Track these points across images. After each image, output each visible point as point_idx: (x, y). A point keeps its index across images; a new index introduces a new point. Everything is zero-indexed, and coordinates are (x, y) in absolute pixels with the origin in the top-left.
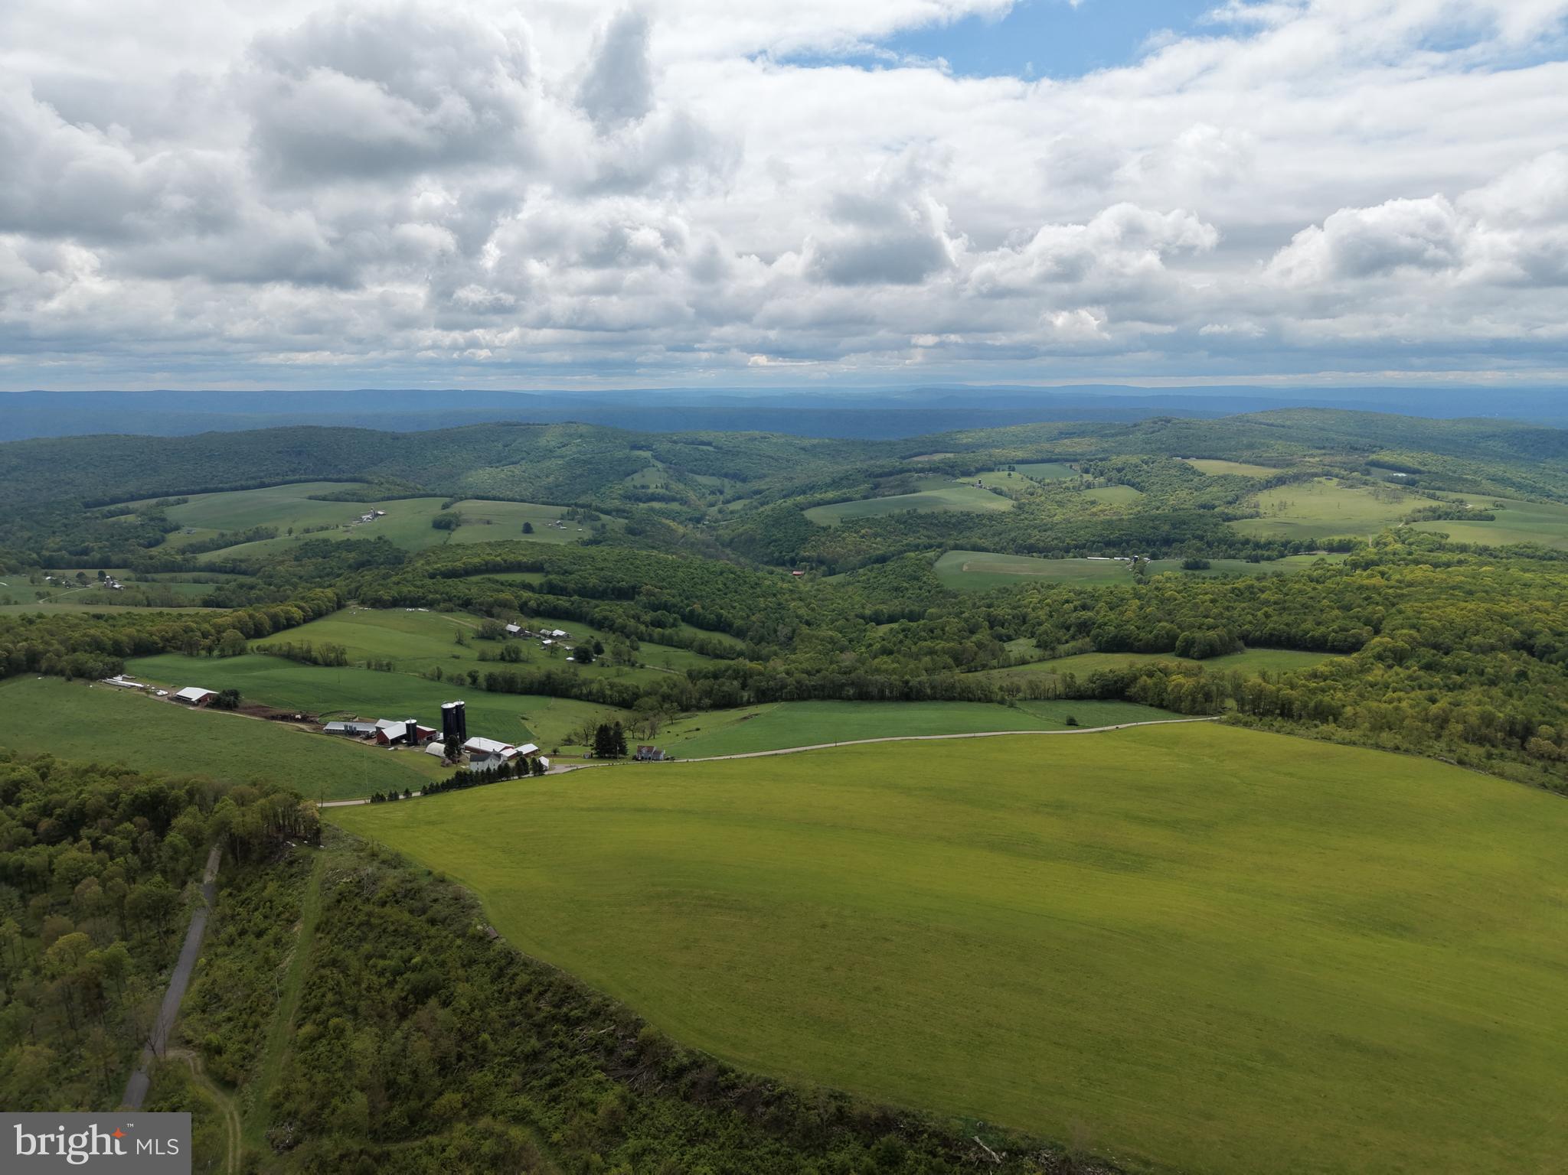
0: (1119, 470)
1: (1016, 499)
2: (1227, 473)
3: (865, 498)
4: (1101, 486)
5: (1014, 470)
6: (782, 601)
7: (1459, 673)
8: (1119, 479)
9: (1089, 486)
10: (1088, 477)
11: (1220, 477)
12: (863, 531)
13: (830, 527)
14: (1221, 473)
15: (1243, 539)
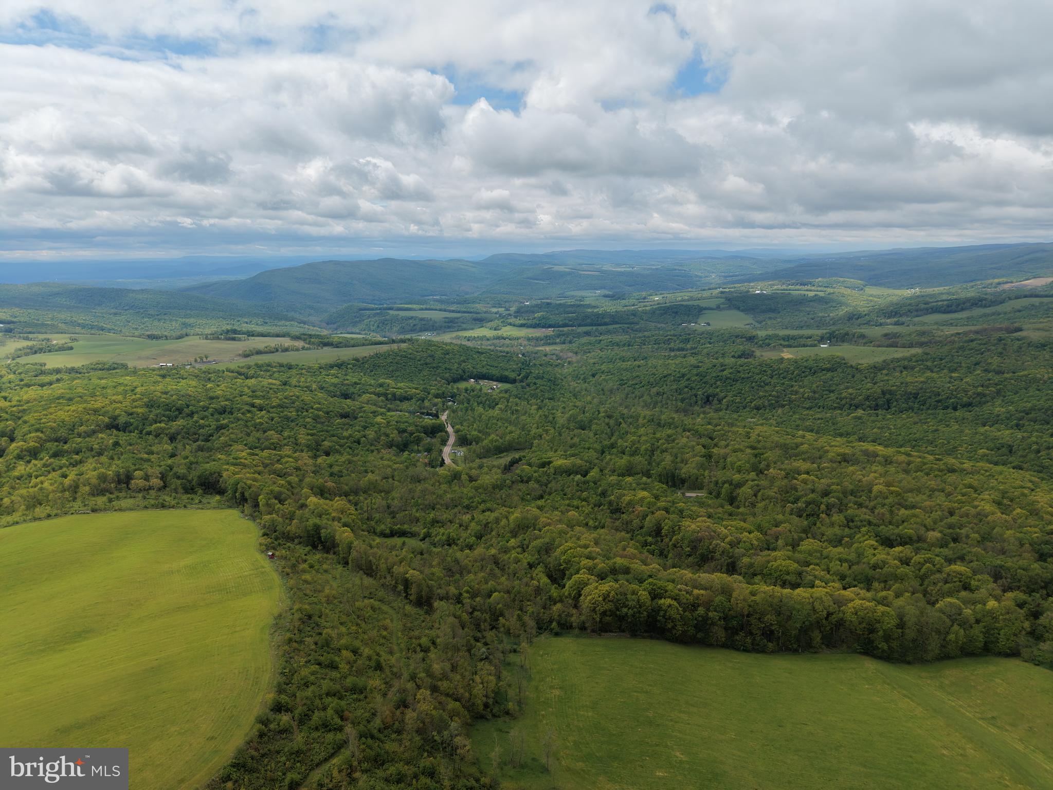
7: (77, 454)
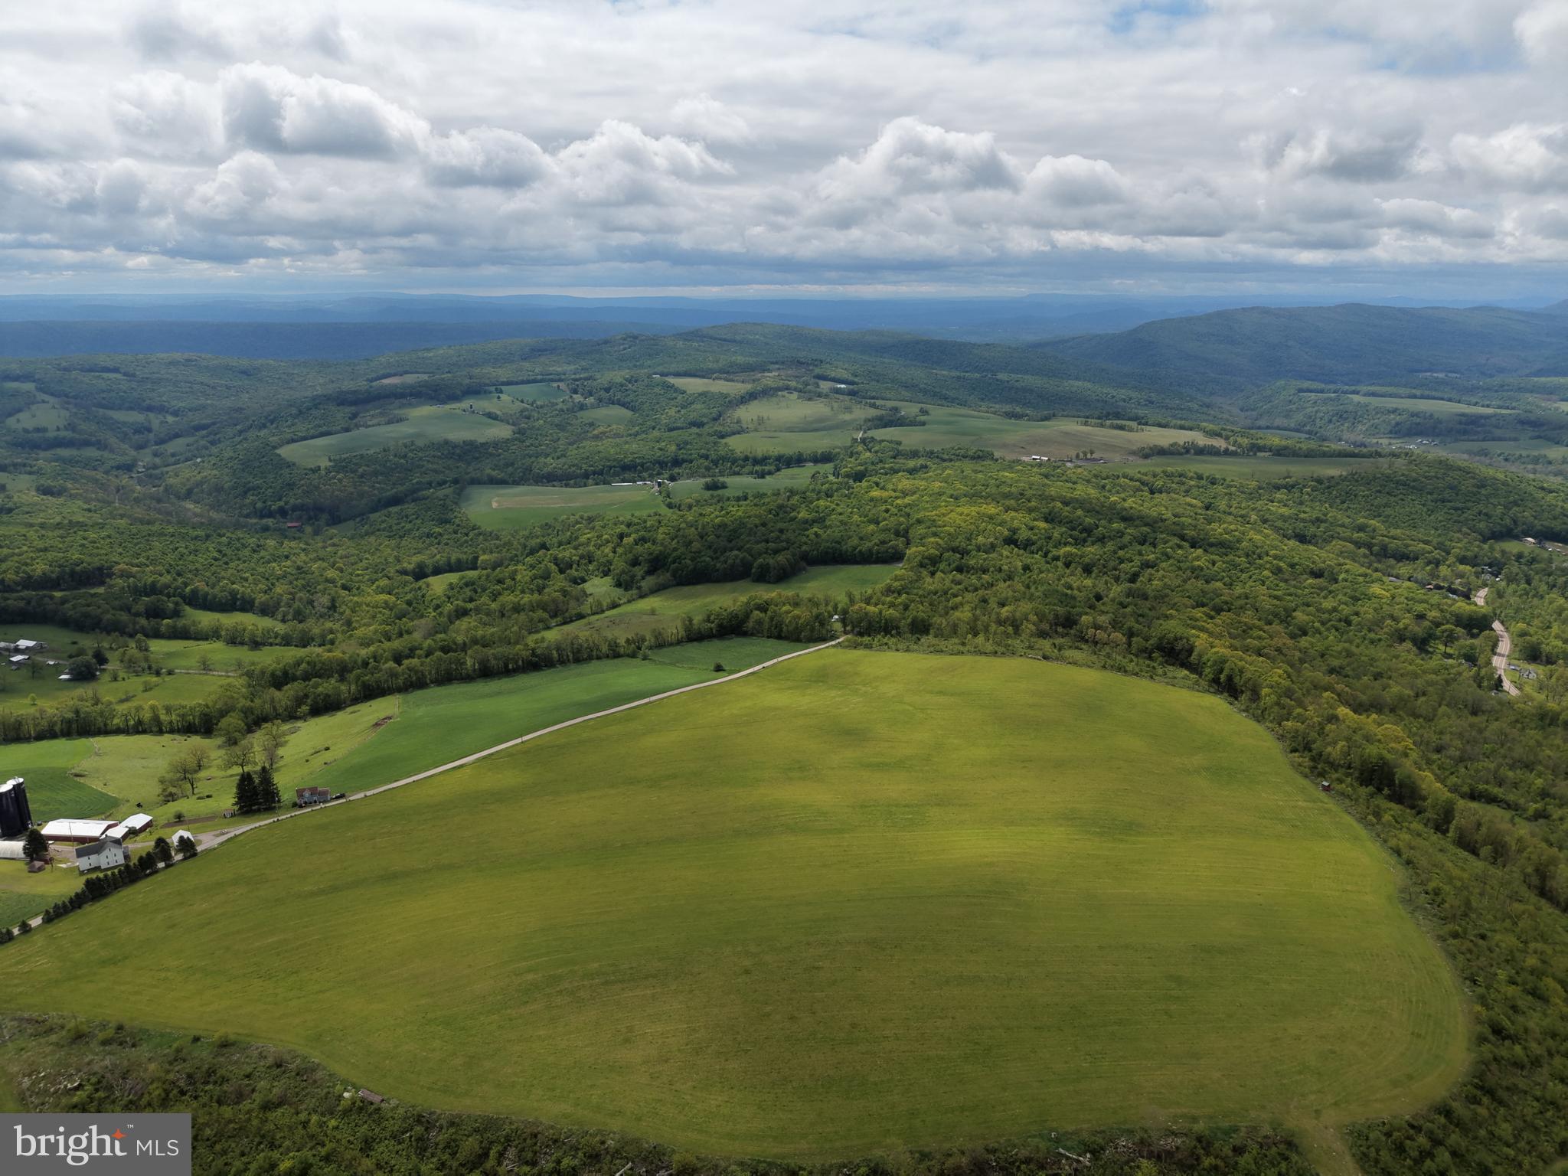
0: (607, 390)
1: (514, 424)
2: (705, 390)
3: (347, 430)
4: (593, 406)
5: (501, 392)
6: (299, 563)
8: (610, 399)
9: (582, 407)
10: (578, 398)
11: (700, 394)
12: (361, 470)
13: (319, 467)
14: (700, 391)
15: (742, 456)
